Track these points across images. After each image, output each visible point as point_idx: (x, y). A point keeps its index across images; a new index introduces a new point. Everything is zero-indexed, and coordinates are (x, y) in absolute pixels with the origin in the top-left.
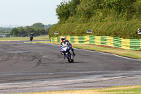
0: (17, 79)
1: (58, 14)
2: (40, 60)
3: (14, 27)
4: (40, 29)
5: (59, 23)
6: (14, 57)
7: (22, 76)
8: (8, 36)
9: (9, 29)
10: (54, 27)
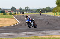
0: (39, 30)
1: (57, 3)
2: (49, 23)
3: (38, 8)
4: (49, 9)
5: (57, 7)
6: (38, 21)
7: (41, 29)
8: (35, 12)
9: (36, 9)
10: (55, 9)
